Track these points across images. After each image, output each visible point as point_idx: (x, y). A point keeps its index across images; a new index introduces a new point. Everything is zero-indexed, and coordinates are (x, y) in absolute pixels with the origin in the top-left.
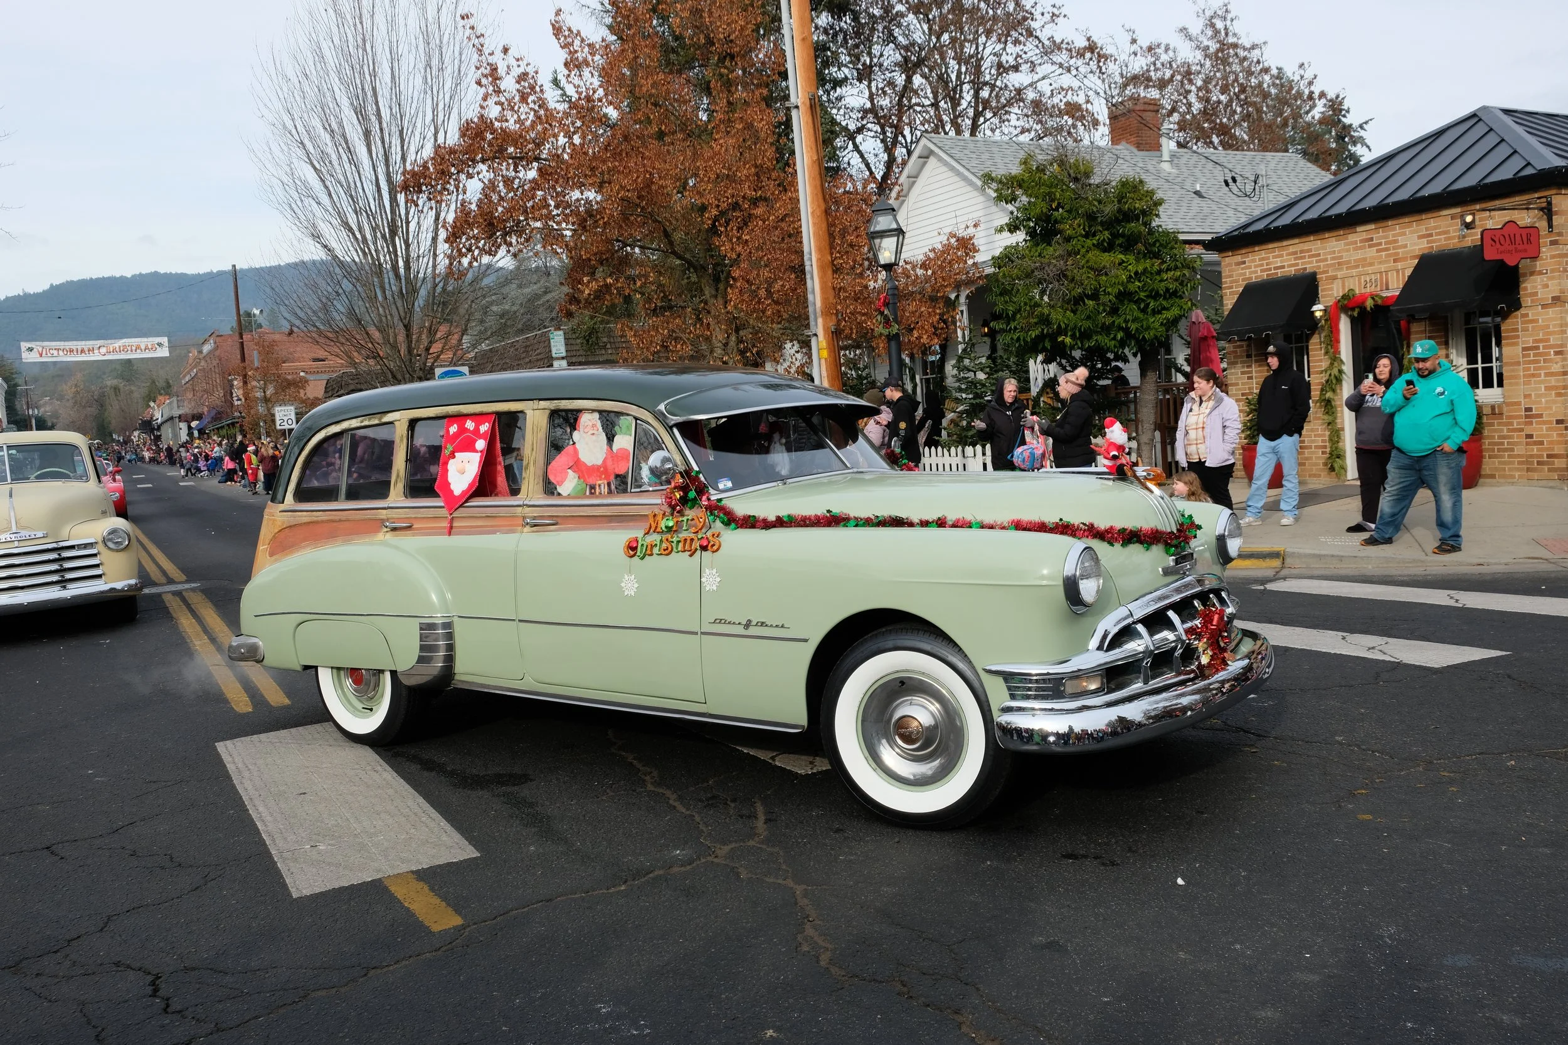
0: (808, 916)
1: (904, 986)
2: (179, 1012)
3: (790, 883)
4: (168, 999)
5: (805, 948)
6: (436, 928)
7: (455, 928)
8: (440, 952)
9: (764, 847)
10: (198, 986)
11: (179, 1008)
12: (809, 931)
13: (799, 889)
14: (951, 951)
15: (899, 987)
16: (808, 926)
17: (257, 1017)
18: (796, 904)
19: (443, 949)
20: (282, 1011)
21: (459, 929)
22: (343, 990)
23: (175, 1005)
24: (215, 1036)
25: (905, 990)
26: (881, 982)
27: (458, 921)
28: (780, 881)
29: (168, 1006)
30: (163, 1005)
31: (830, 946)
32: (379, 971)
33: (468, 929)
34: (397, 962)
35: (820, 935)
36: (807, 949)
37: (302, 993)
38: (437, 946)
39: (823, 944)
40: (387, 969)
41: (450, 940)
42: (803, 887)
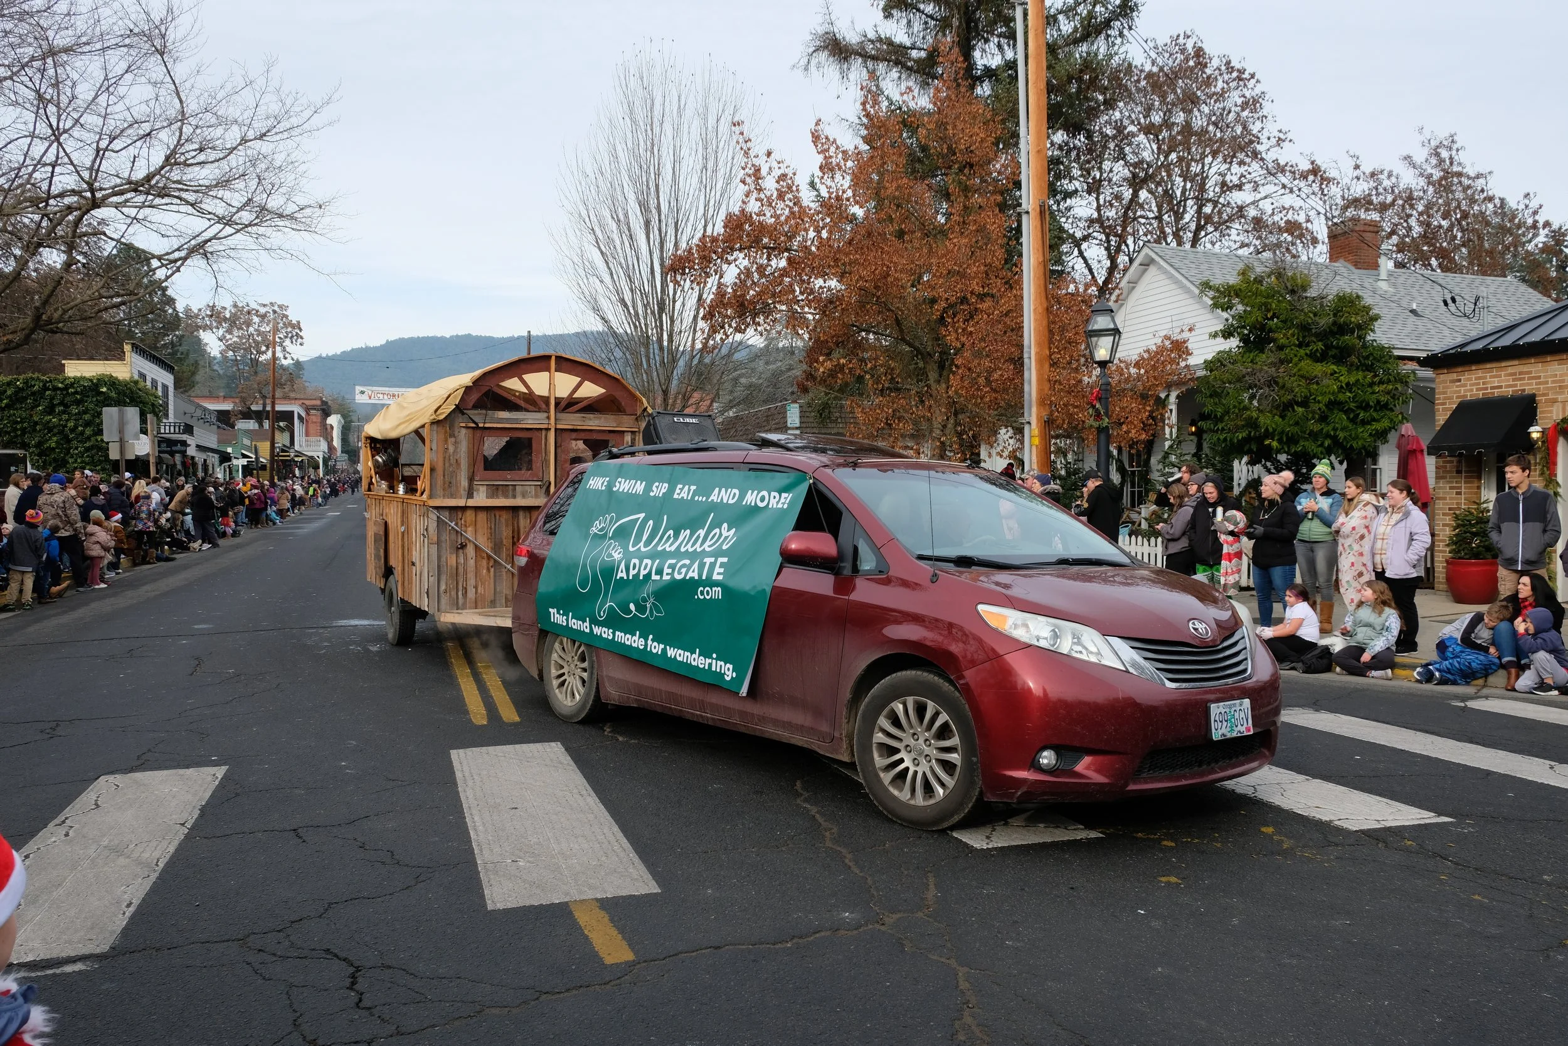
0: (968, 1002)
2: (369, 1008)
3: (953, 963)
4: (362, 994)
5: (961, 1037)
6: (609, 960)
7: (626, 963)
8: (608, 987)
9: (931, 920)
10: (389, 985)
11: (369, 1004)
12: (968, 1019)
13: (962, 971)
16: (966, 1013)
17: (434, 1026)
18: (957, 987)
19: (612, 983)
20: (457, 1023)
21: (630, 965)
22: (514, 1011)
23: (366, 1003)
24: (394, 1039)
27: (629, 956)
28: (943, 960)
29: (360, 1000)
30: (357, 1000)
31: (987, 1039)
32: (550, 997)
33: (638, 966)
34: (568, 990)
35: (978, 1025)
36: (963, 1038)
37: (478, 1008)
38: (607, 979)
39: (980, 1035)
40: (558, 996)
41: (619, 975)
42: (966, 969)
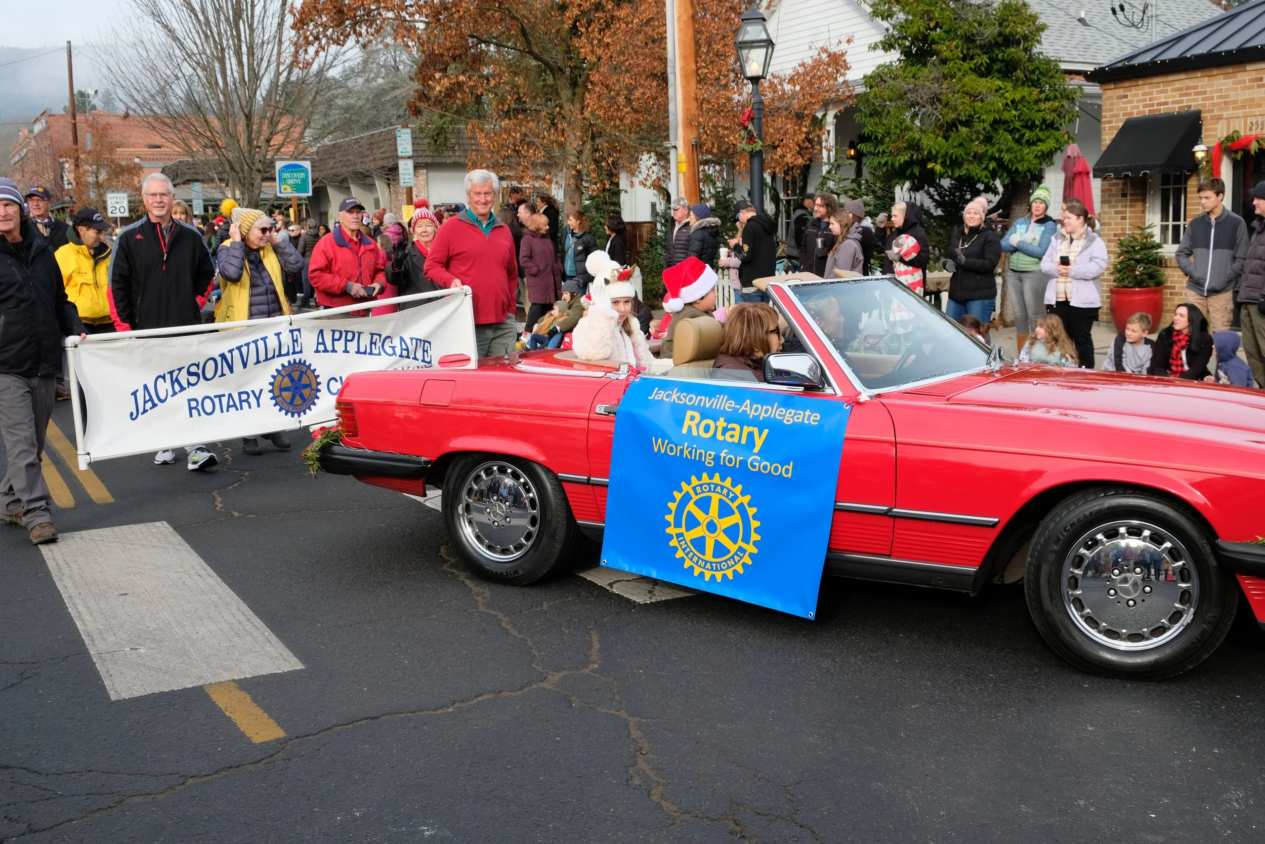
0: (641, 749)
1: (737, 825)
3: (623, 714)
5: (637, 781)
6: (257, 739)
7: (277, 740)
8: (260, 765)
9: (597, 675)
10: (11, 785)
12: (641, 764)
13: (633, 721)
14: (787, 792)
15: (732, 825)
16: (640, 759)
17: (70, 820)
18: (629, 735)
19: (263, 762)
20: (97, 815)
21: (284, 741)
22: (160, 797)
24: (28, 837)
25: (738, 829)
26: (713, 820)
27: (279, 733)
28: (613, 712)
31: (662, 781)
32: (197, 780)
33: (290, 743)
34: (216, 772)
35: (653, 769)
36: (638, 783)
37: (118, 798)
38: (259, 758)
39: (655, 778)
40: (206, 778)
41: (271, 752)
42: (637, 719)
